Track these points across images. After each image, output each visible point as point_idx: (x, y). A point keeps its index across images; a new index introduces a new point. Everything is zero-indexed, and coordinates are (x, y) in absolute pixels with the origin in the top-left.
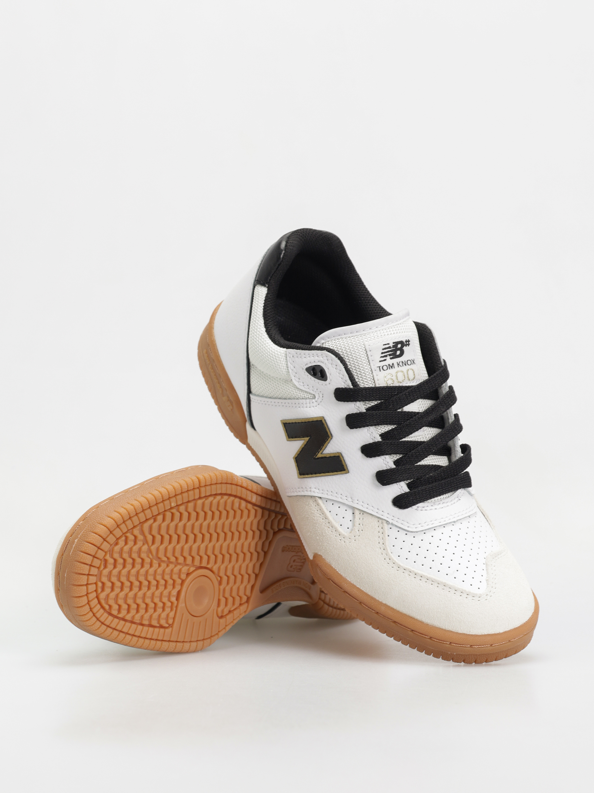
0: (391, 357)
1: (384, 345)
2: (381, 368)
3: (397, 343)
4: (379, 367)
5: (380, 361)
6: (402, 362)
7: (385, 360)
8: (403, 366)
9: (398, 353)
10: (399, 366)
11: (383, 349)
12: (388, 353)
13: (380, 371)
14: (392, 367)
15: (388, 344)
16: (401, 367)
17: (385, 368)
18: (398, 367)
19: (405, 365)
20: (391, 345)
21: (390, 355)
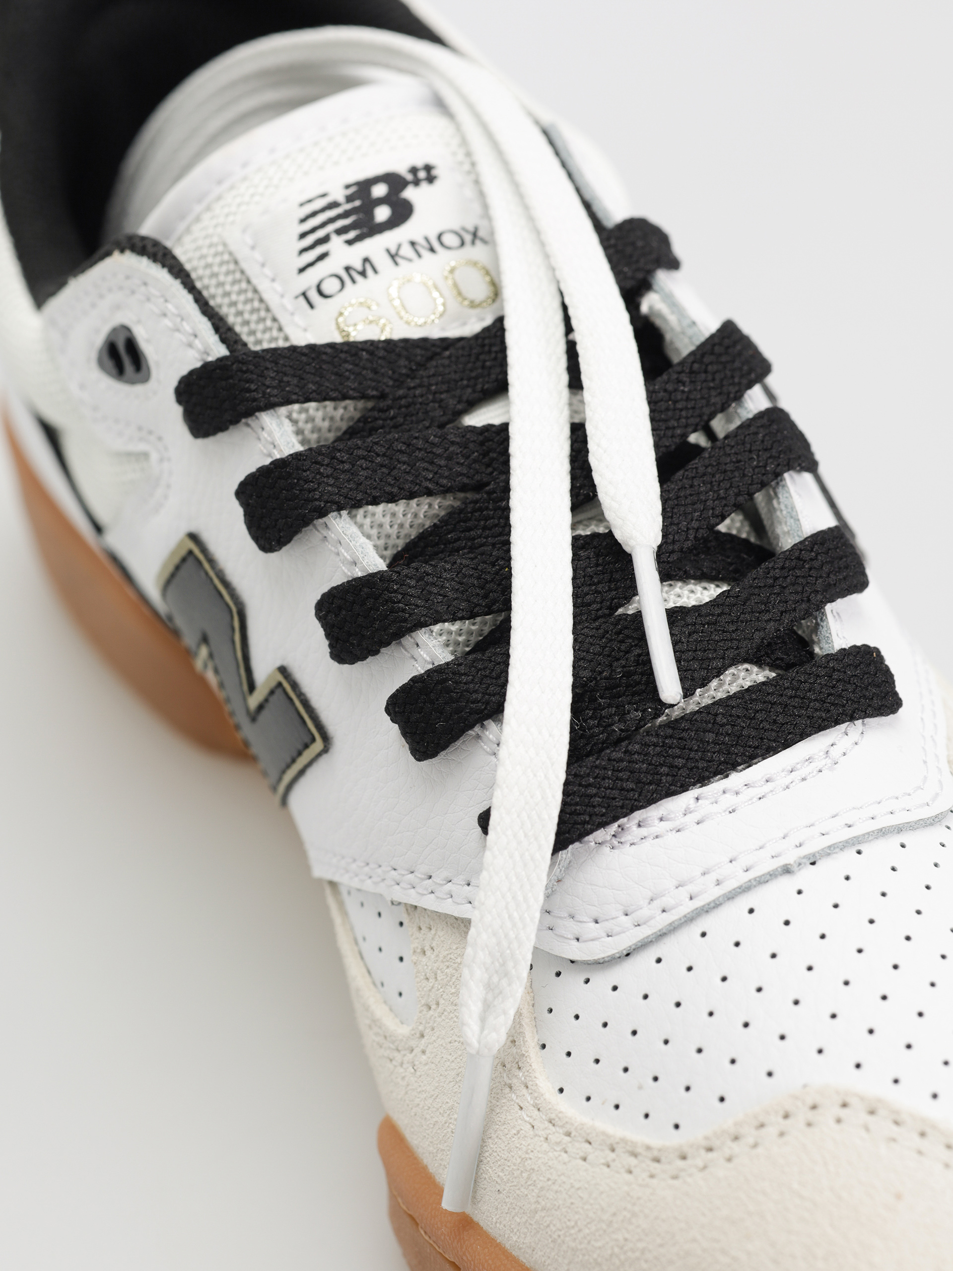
0: (352, 235)
1: (302, 205)
2: (313, 295)
3: (363, 187)
4: (304, 294)
5: (302, 270)
6: (413, 244)
7: (323, 257)
8: (419, 255)
9: (382, 213)
10: (399, 260)
11: (303, 221)
12: (331, 228)
13: (312, 306)
14: (363, 273)
15: (324, 195)
16: (410, 260)
17: (331, 286)
18: (396, 264)
19: (432, 250)
20: (339, 195)
21: (340, 232)
